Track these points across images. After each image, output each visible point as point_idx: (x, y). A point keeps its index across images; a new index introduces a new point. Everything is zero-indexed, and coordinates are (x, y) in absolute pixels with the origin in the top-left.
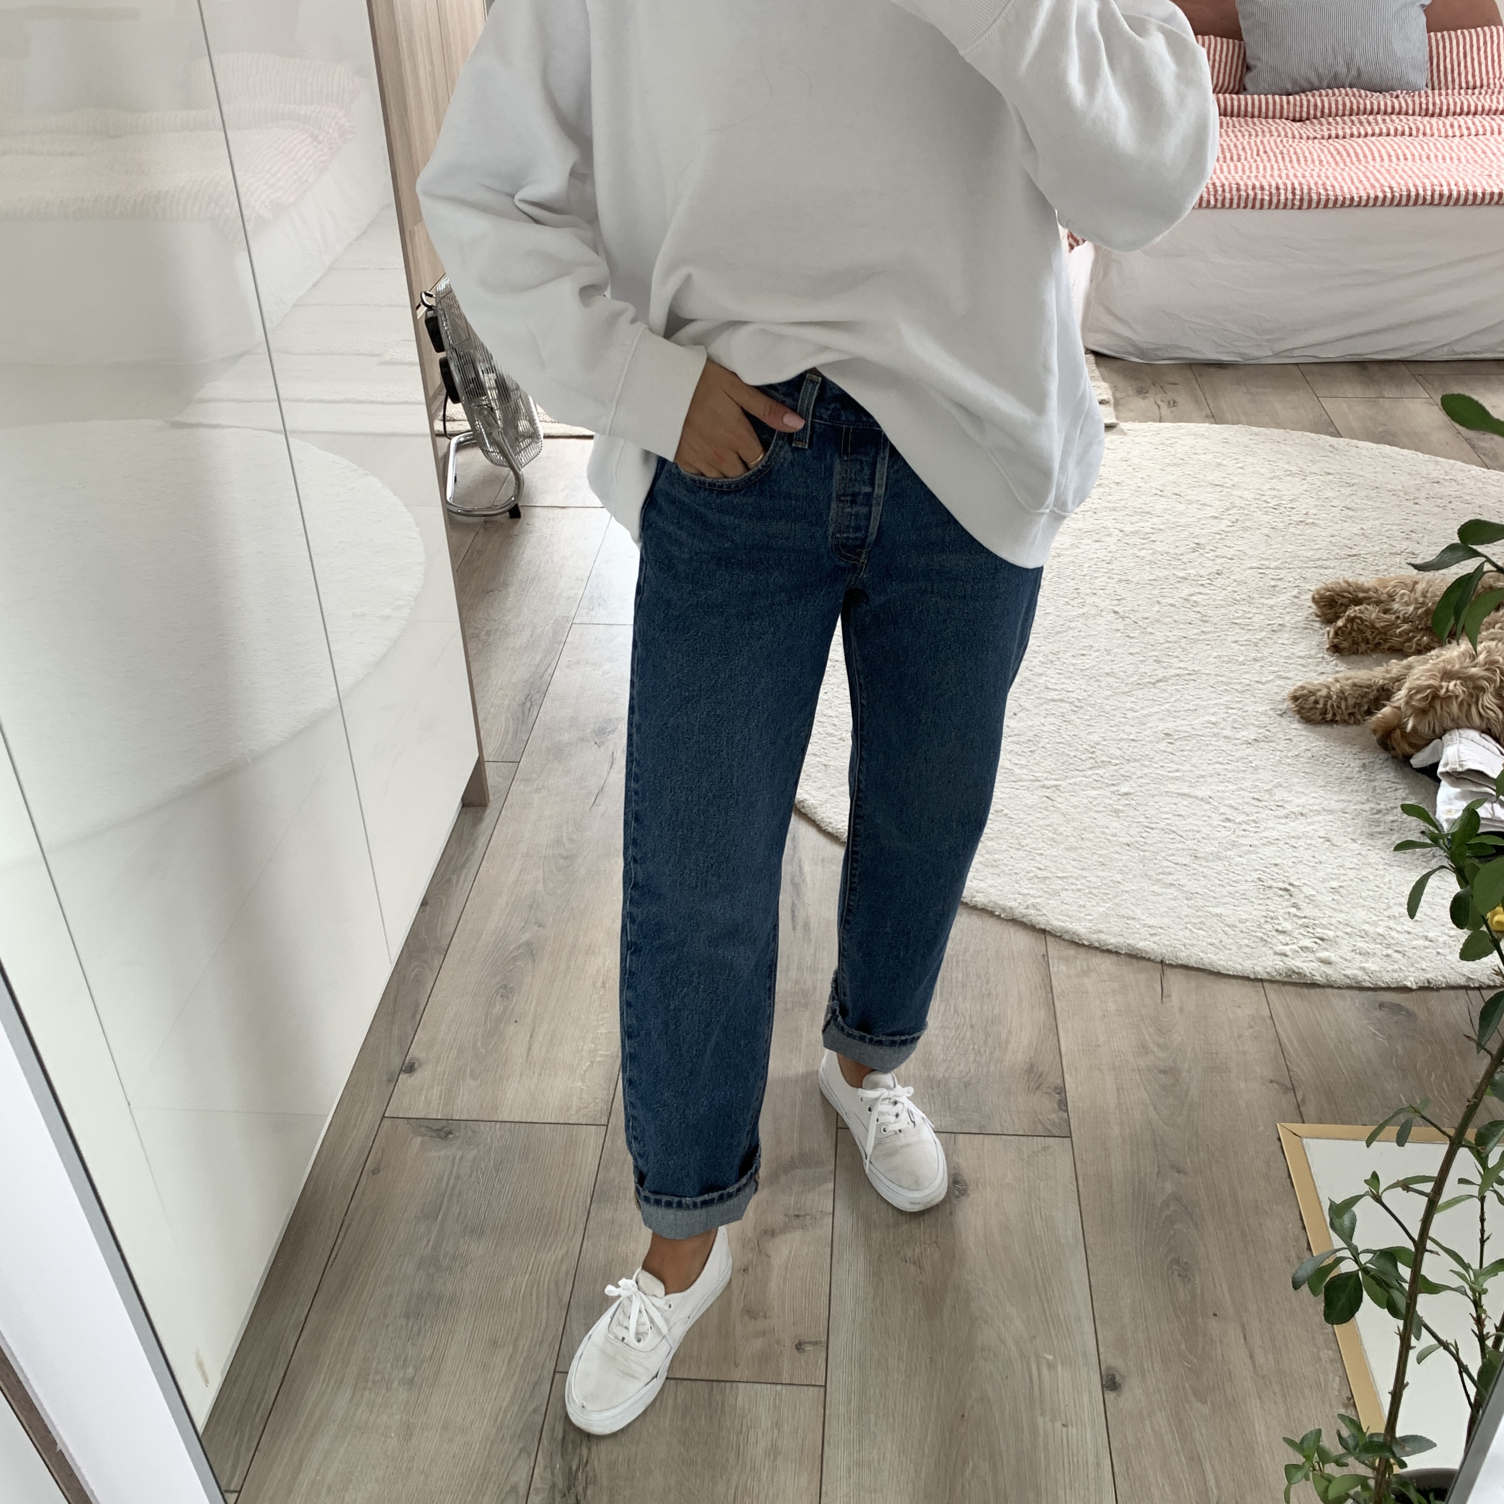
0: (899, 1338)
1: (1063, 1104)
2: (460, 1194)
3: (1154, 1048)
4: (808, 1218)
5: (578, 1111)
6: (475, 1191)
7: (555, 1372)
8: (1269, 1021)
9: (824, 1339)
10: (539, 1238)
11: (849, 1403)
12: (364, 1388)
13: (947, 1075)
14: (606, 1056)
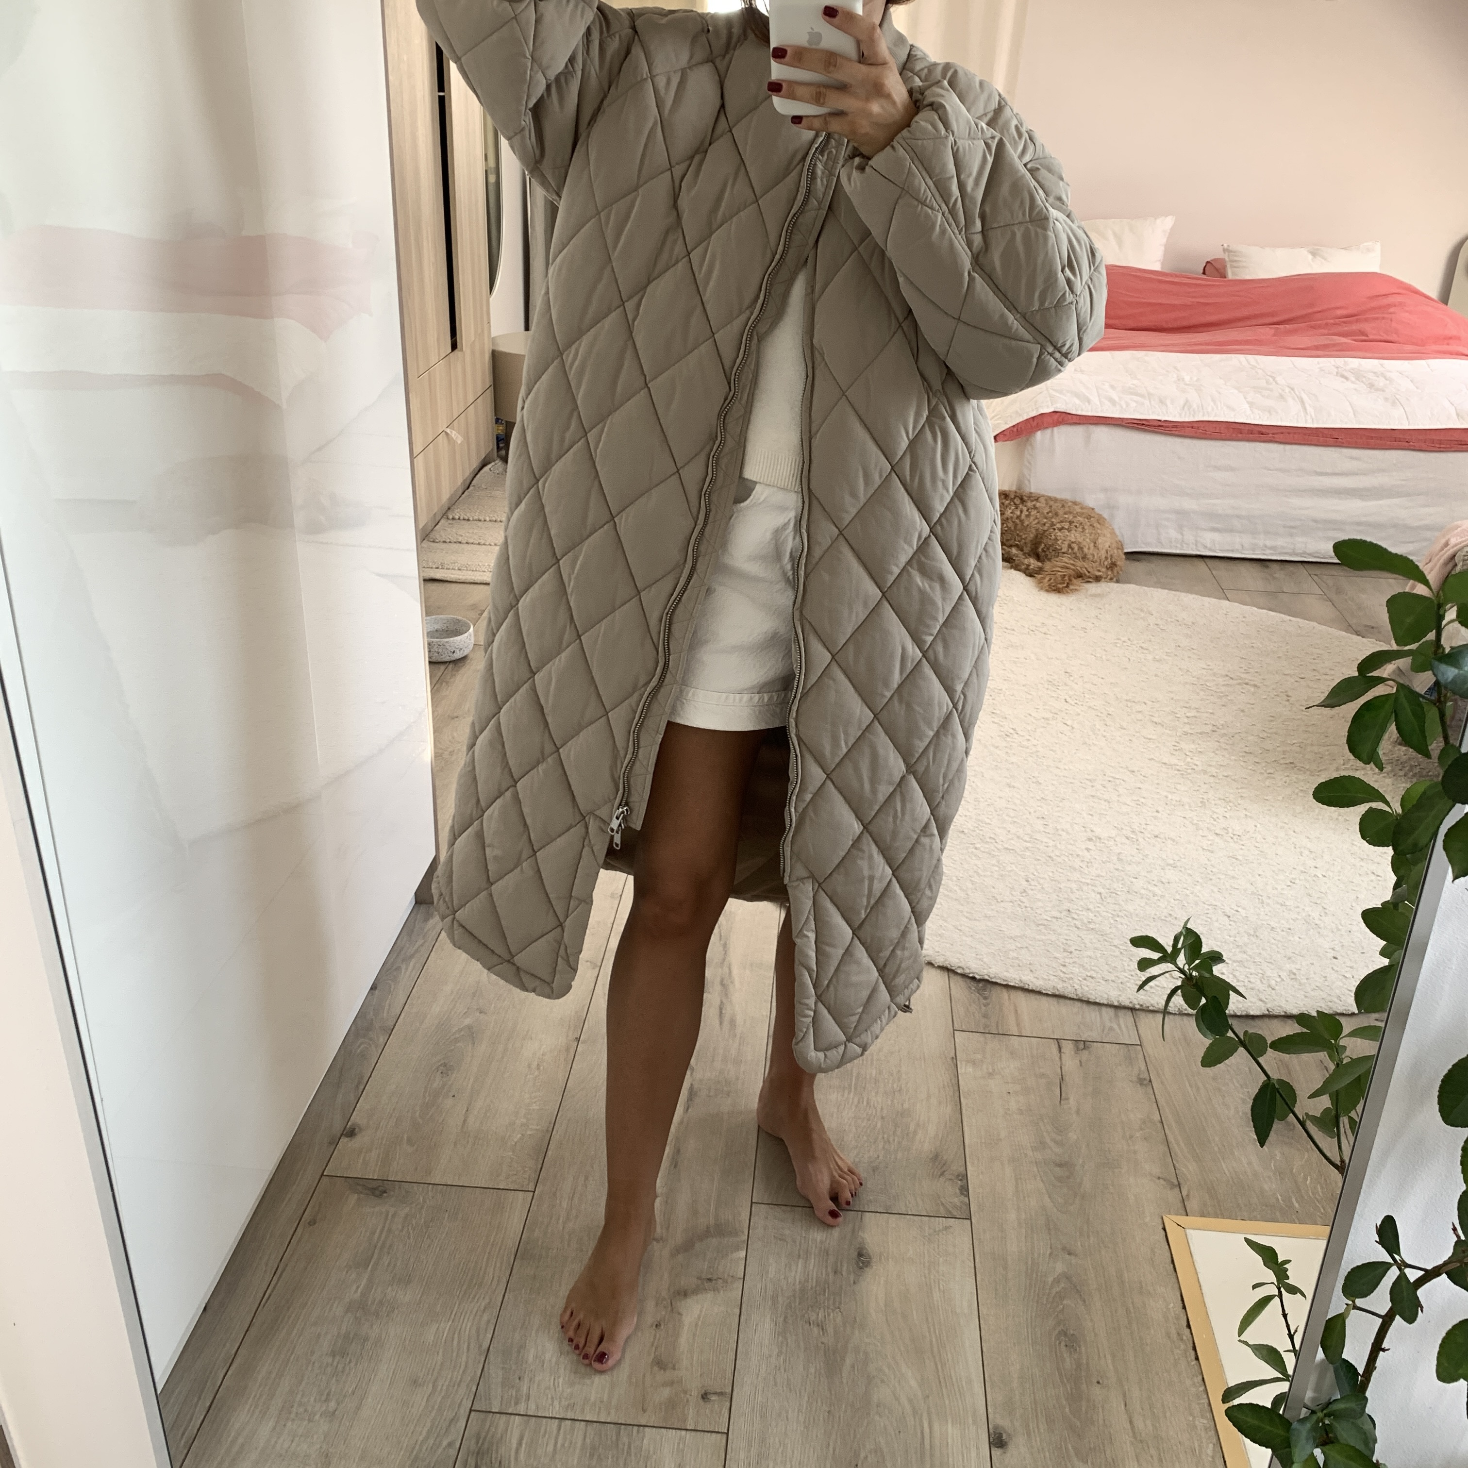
0: (800, 1394)
1: (965, 1190)
2: (391, 1246)
3: (1052, 1144)
4: (720, 1281)
5: (507, 1178)
6: (405, 1245)
7: (471, 1410)
8: (1159, 1125)
9: (729, 1390)
10: (464, 1287)
11: (749, 1451)
12: (288, 1419)
13: (857, 1160)
14: (537, 1130)
